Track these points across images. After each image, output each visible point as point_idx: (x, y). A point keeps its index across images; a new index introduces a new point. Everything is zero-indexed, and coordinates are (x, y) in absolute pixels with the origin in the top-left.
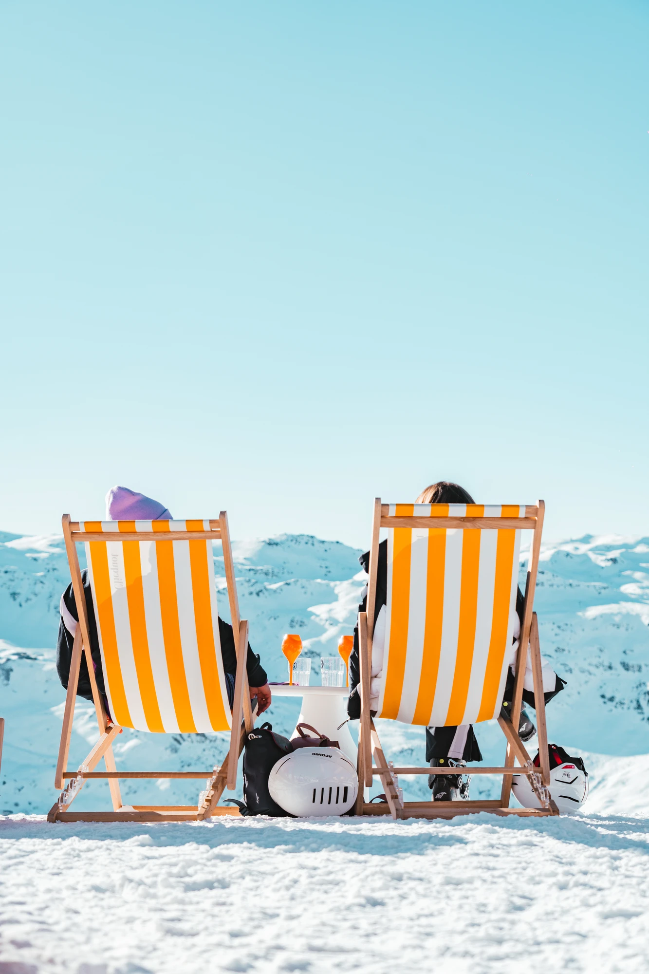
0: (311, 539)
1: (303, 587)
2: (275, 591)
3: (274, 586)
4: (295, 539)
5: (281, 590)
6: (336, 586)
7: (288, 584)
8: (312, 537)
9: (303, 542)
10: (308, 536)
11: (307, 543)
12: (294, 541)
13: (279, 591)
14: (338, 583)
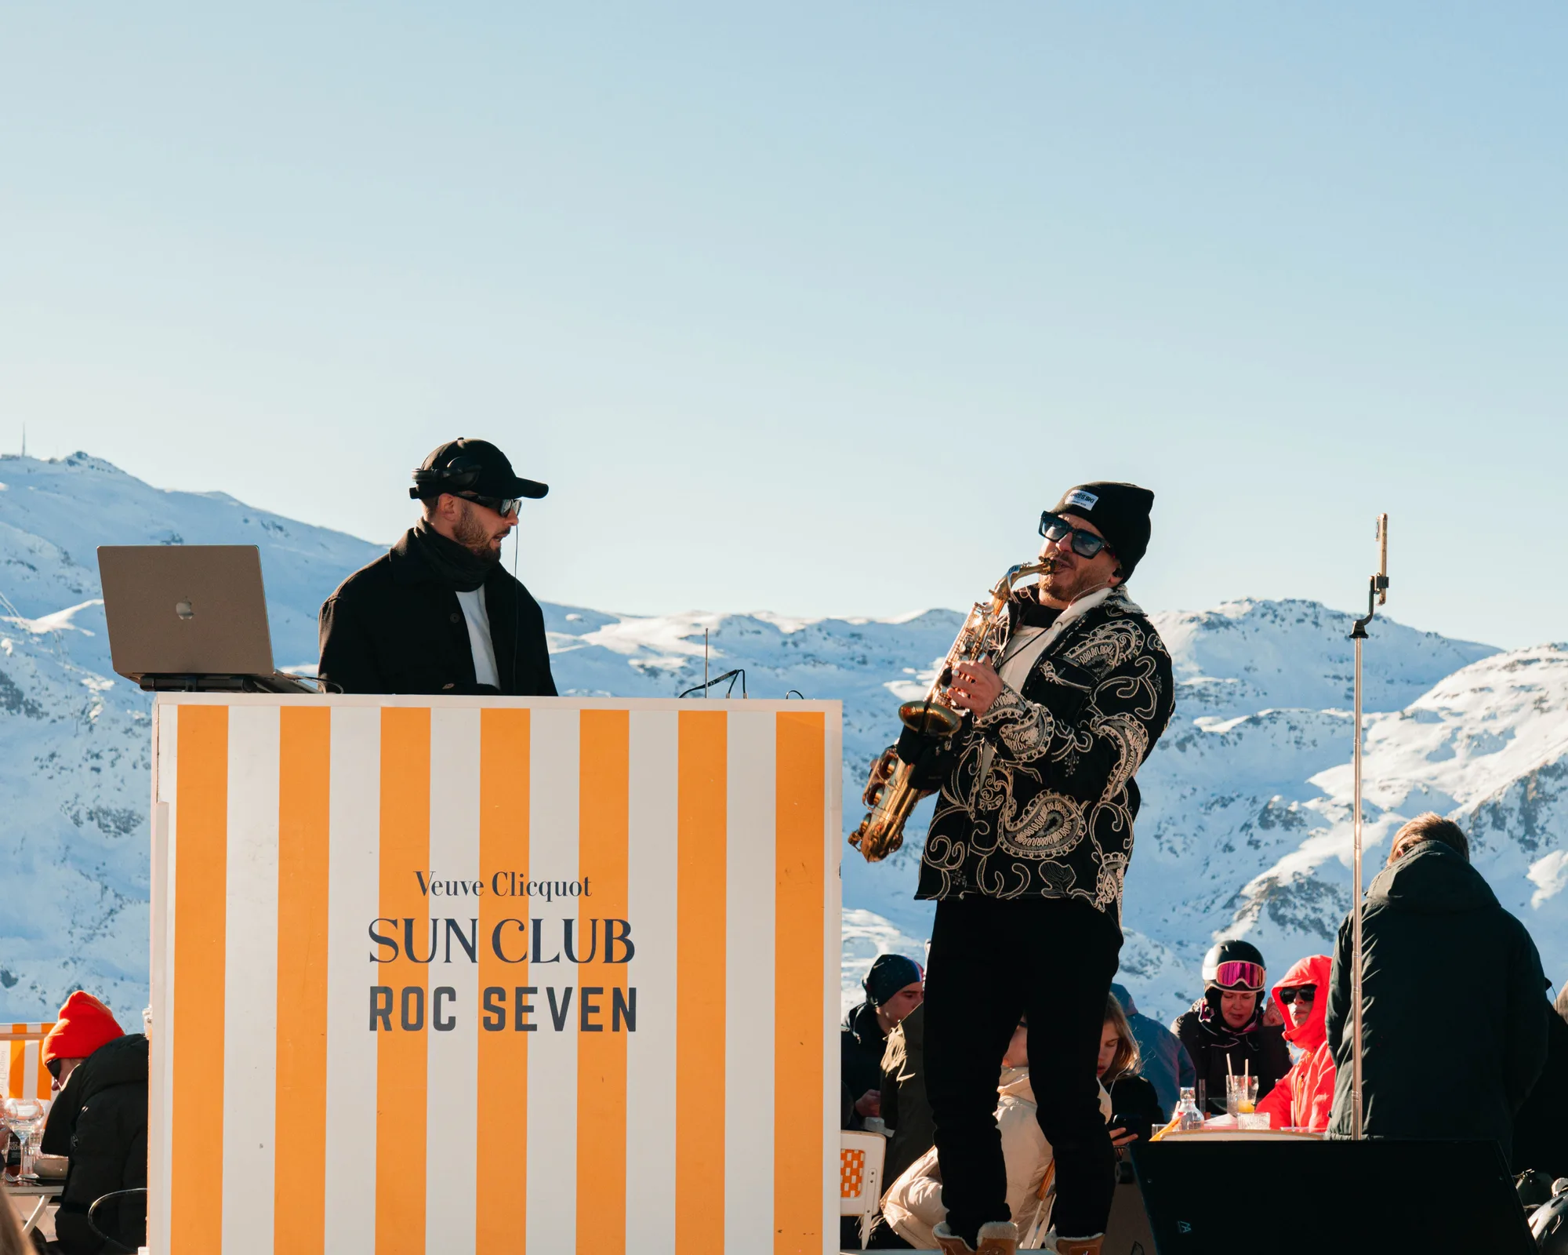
0: (1310, 611)
1: (1293, 728)
2: (1224, 739)
3: (1223, 727)
4: (1269, 610)
5: (1240, 735)
6: (1372, 722)
7: (1255, 721)
8: (1314, 605)
9: (1291, 618)
10: (1304, 602)
11: (1300, 621)
12: (1270, 617)
13: (1232, 738)
14: (1378, 715)
